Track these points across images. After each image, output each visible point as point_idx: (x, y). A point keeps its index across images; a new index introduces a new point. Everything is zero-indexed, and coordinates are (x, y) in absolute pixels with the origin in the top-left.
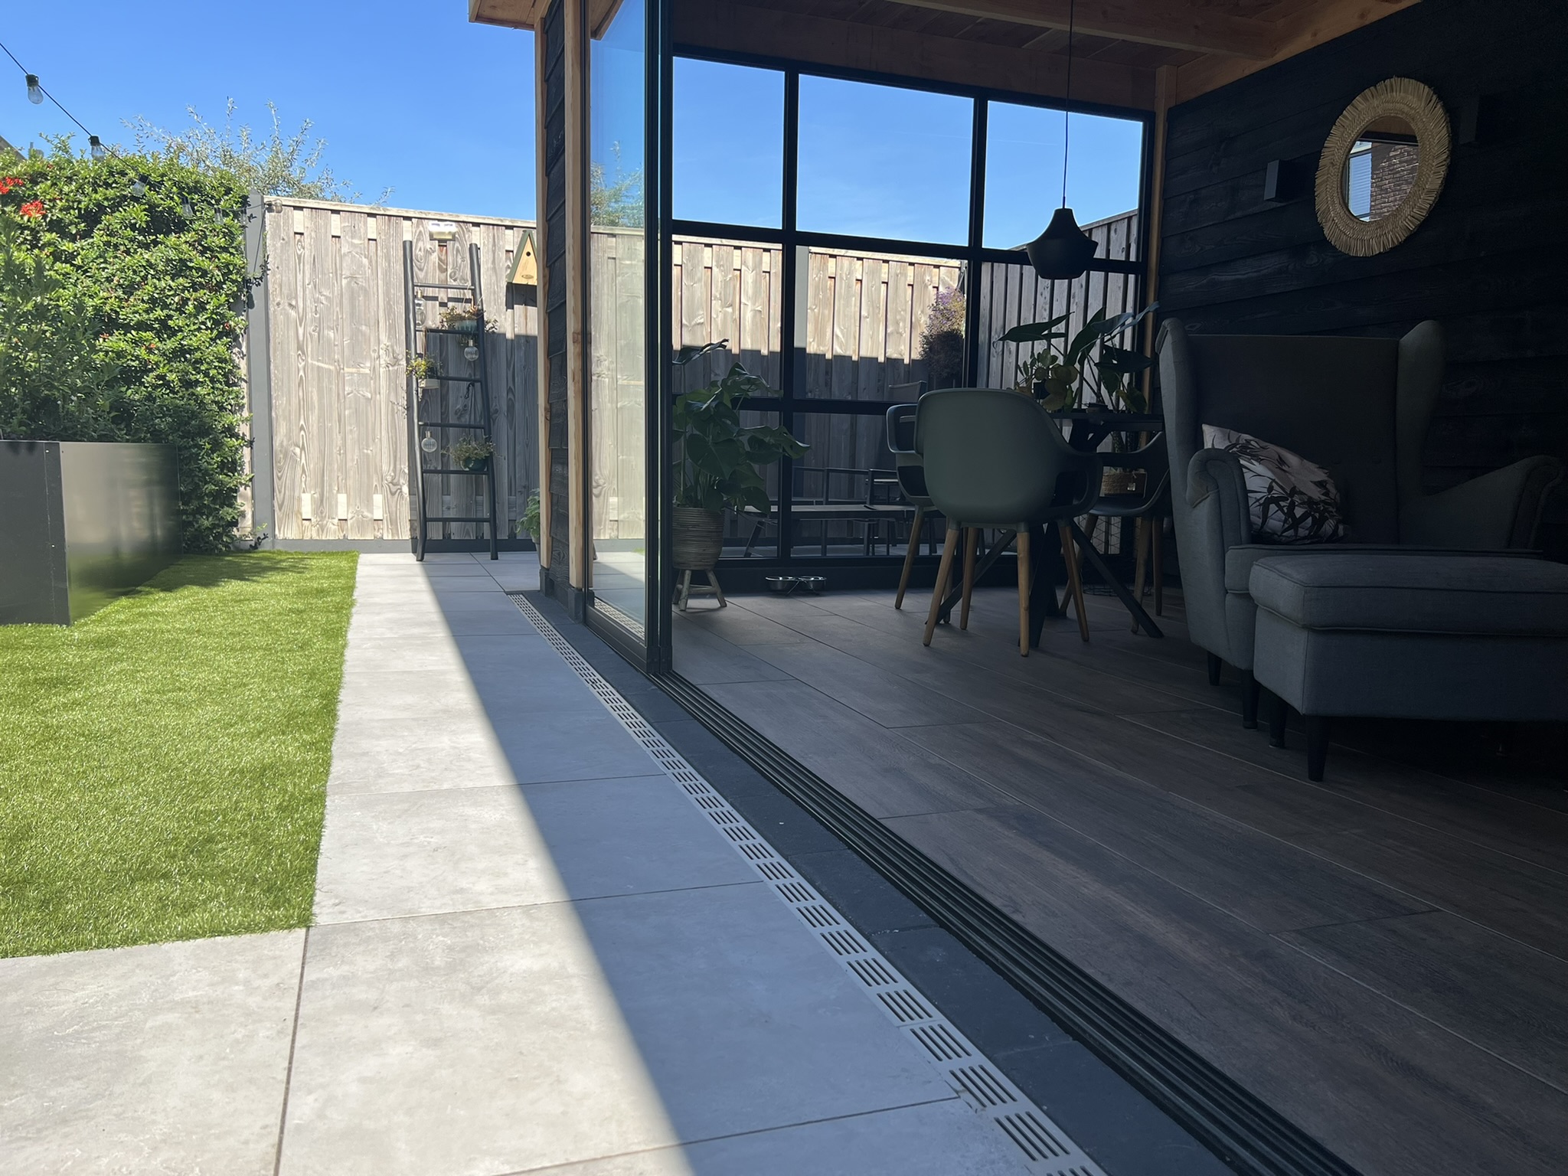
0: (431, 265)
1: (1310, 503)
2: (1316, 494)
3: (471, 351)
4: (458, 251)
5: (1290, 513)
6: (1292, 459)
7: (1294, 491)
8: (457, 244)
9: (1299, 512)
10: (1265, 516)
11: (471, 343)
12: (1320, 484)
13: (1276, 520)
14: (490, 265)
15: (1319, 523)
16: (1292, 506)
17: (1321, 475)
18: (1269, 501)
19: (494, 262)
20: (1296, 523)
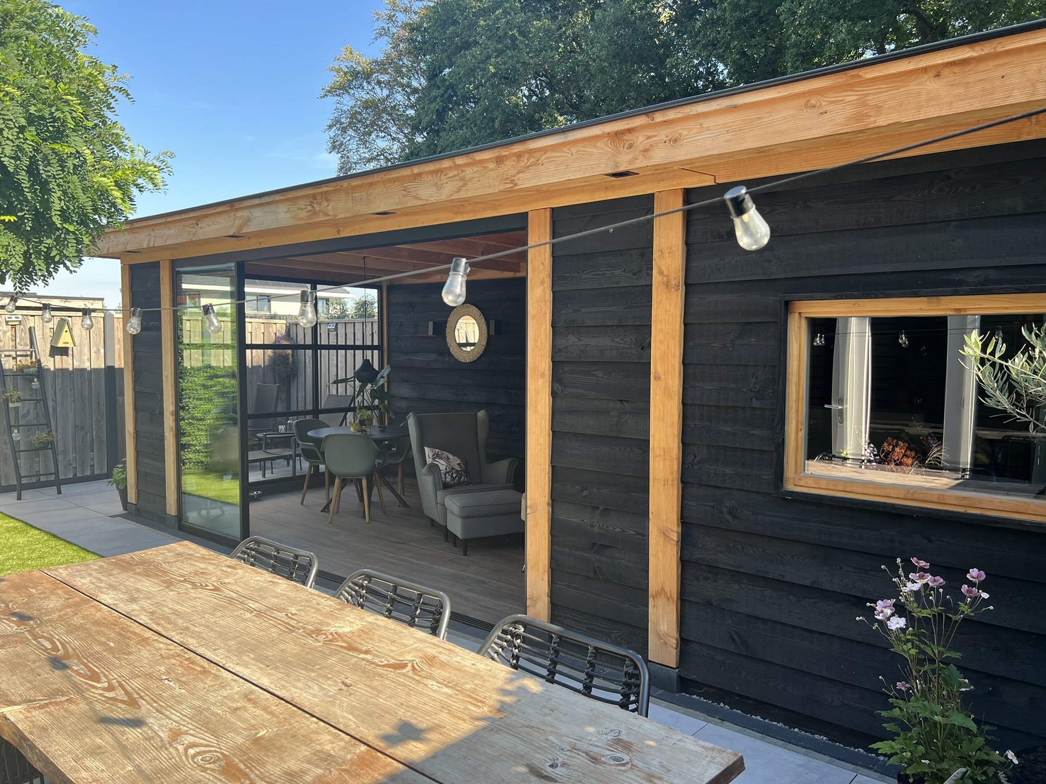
0: (7, 338)
1: (457, 472)
2: (458, 468)
3: (36, 383)
4: (22, 330)
5: (452, 476)
6: (451, 456)
7: (453, 469)
8: (22, 327)
9: (454, 475)
10: (446, 478)
11: (36, 380)
12: (459, 464)
13: (448, 479)
14: (41, 336)
15: (460, 478)
16: (452, 474)
17: (459, 461)
18: (447, 473)
19: (43, 335)
20: (453, 479)
